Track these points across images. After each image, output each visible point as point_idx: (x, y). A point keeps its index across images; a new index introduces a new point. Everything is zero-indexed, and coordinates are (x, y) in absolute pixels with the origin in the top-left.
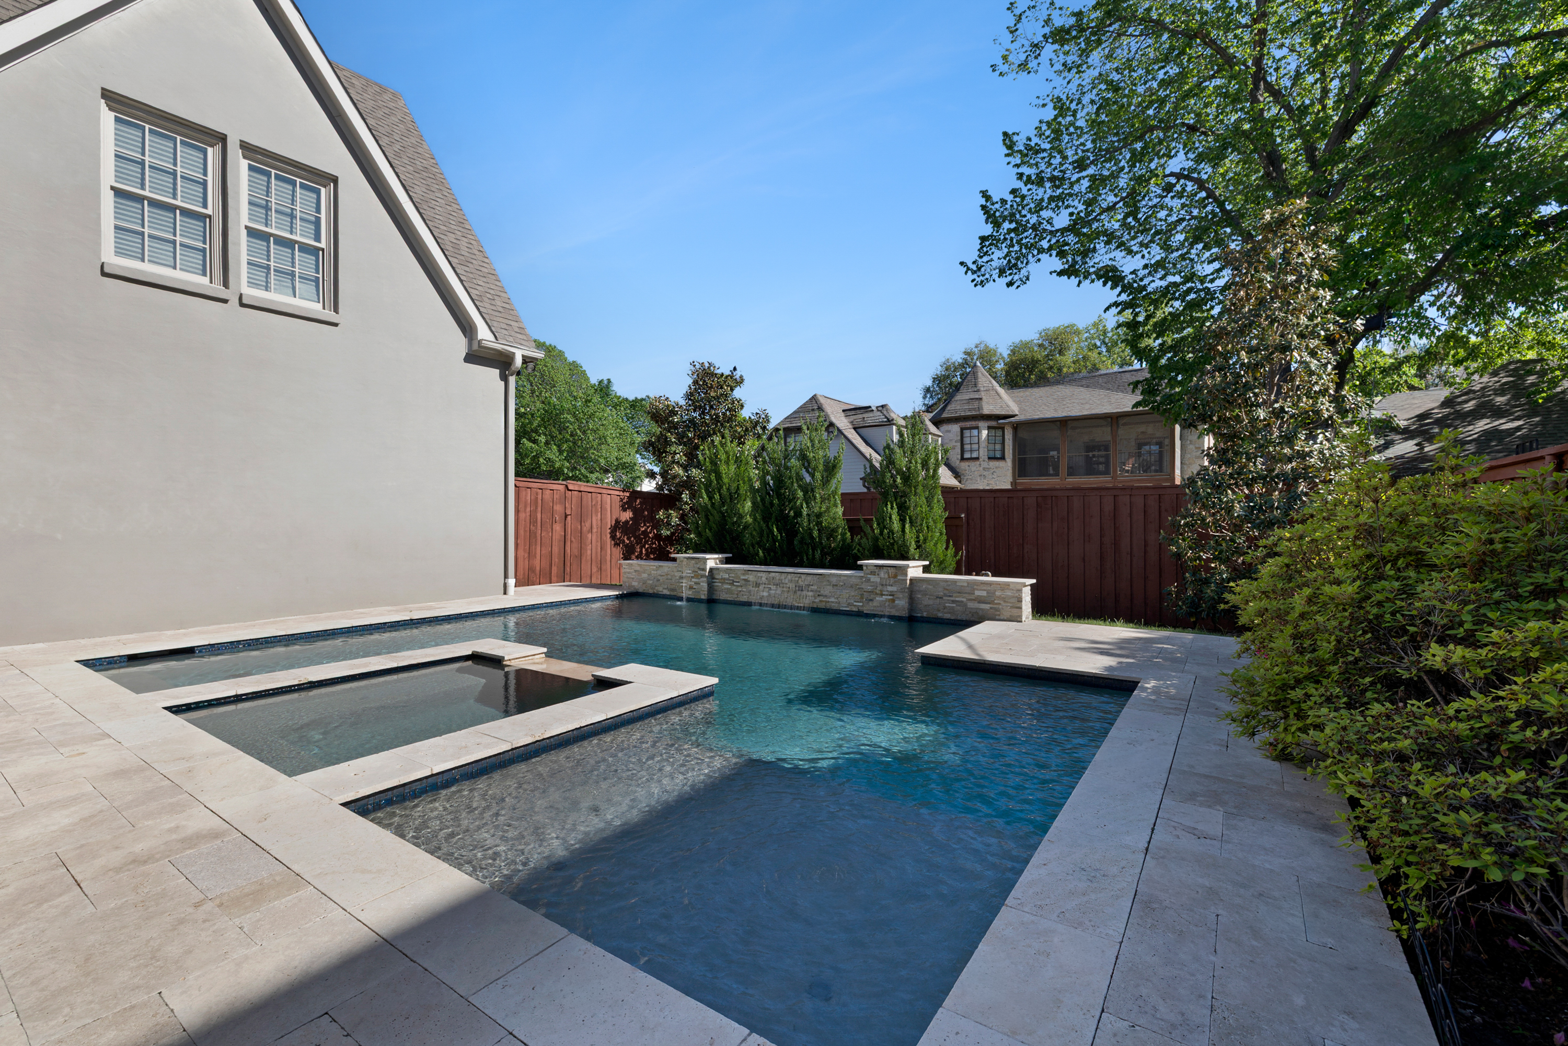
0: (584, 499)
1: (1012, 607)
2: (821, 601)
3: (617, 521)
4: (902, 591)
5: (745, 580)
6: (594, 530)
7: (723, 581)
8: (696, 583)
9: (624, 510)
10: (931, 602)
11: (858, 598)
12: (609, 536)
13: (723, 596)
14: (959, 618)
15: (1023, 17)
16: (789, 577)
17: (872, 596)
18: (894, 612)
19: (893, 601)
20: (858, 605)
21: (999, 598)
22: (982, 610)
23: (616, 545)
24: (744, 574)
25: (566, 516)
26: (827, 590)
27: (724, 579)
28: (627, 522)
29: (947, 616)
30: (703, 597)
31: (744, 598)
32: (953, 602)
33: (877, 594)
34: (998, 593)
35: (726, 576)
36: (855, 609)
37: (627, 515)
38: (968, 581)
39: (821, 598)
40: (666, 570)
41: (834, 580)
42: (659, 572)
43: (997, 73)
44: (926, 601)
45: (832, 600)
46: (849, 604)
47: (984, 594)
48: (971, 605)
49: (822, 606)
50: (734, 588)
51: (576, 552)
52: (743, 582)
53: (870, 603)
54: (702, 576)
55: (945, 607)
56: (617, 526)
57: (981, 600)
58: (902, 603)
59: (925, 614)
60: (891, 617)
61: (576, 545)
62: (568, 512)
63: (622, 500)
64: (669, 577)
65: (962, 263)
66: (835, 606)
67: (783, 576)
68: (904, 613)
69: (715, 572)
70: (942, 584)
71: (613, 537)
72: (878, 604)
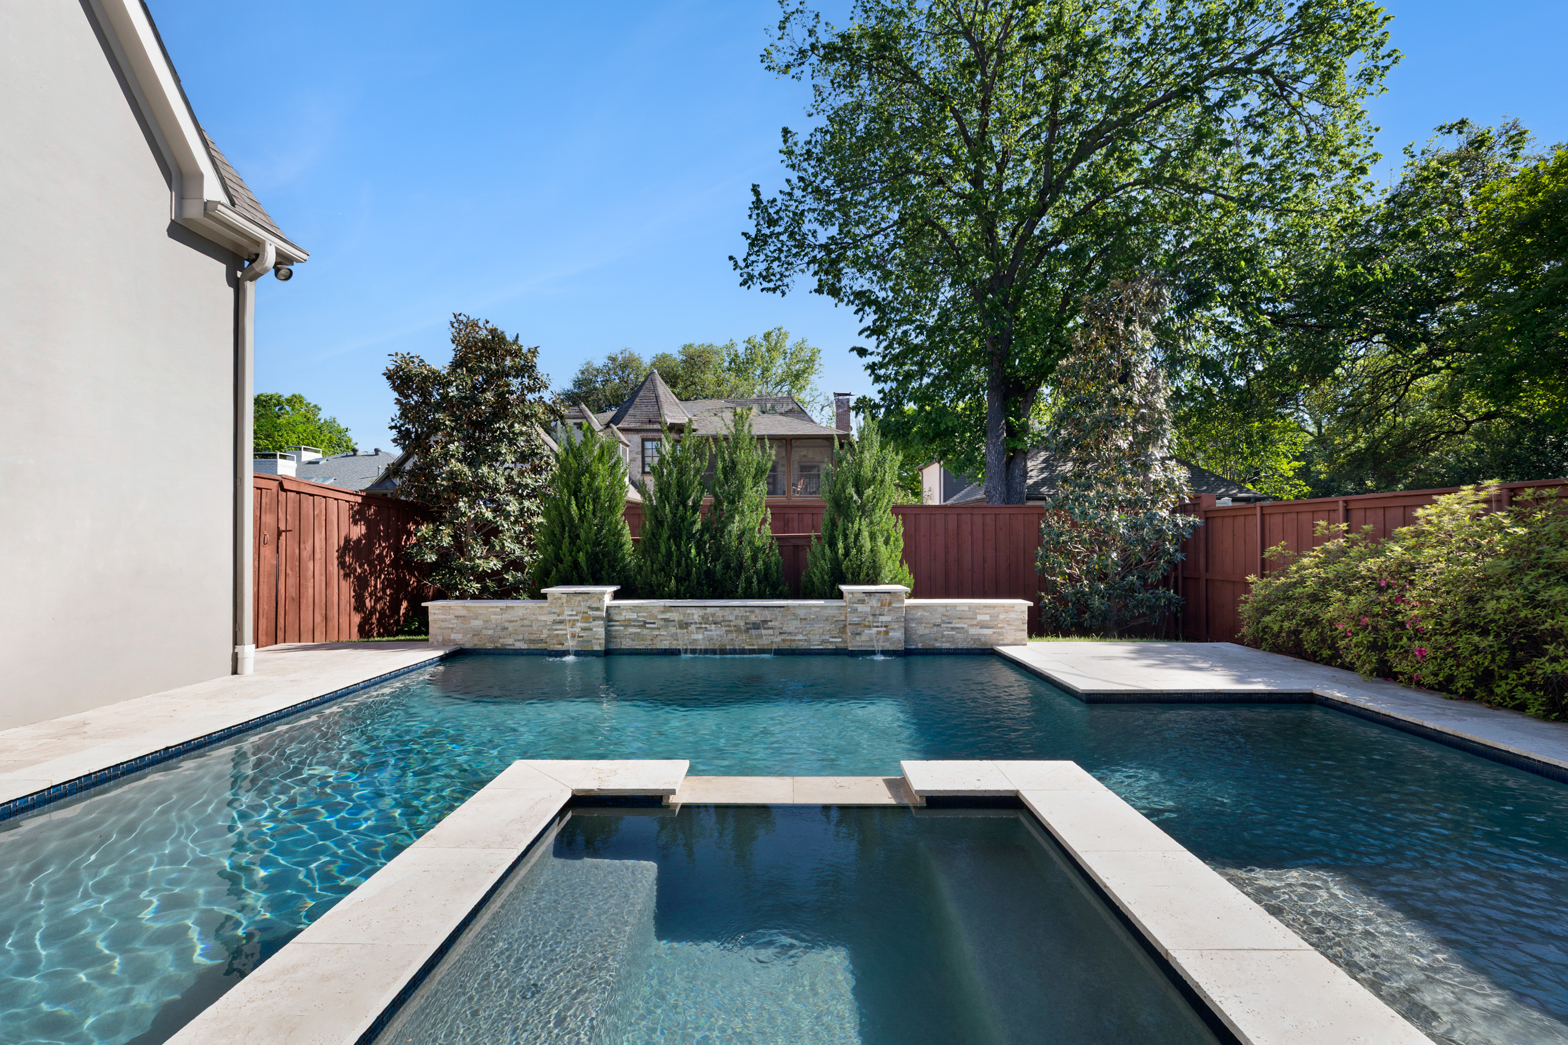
0: (304, 506)
1: (1016, 630)
2: (783, 640)
3: (347, 540)
4: (897, 621)
5: (666, 620)
6: (317, 556)
7: (628, 623)
8: (583, 629)
9: (355, 523)
10: (927, 631)
11: (835, 633)
12: (336, 562)
13: (627, 644)
14: (960, 646)
15: (792, 18)
16: (737, 611)
17: (860, 629)
18: (888, 646)
19: (887, 633)
20: (836, 642)
21: (1002, 621)
22: (985, 635)
23: (347, 576)
24: (663, 612)
25: (279, 533)
26: (792, 626)
27: (629, 620)
28: (359, 540)
29: (946, 645)
30: (597, 648)
31: (665, 645)
32: (953, 629)
33: (865, 626)
34: (1002, 617)
35: (634, 616)
36: (831, 647)
37: (358, 531)
38: (970, 606)
39: (783, 637)
40: (520, 613)
41: (802, 612)
42: (506, 616)
43: (766, 65)
44: (922, 630)
45: (800, 637)
46: (823, 642)
47: (987, 618)
48: (973, 631)
49: (785, 646)
50: (645, 632)
51: (292, 591)
52: (662, 623)
53: (858, 638)
54: (595, 618)
55: (943, 636)
56: (347, 547)
57: (983, 626)
58: (897, 635)
59: (920, 646)
60: (884, 653)
61: (292, 581)
62: (282, 527)
63: (351, 508)
64: (526, 622)
65: (731, 258)
66: (804, 645)
67: (728, 611)
68: (900, 647)
69: (612, 611)
70: (940, 609)
71: (342, 564)
72: (867, 638)
